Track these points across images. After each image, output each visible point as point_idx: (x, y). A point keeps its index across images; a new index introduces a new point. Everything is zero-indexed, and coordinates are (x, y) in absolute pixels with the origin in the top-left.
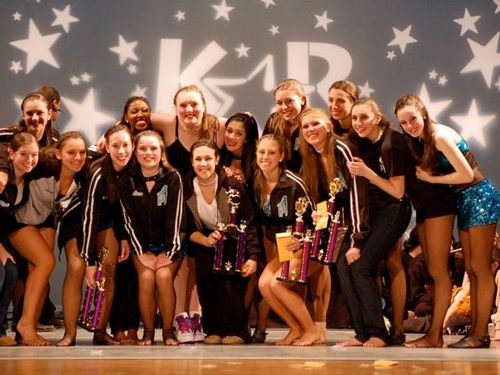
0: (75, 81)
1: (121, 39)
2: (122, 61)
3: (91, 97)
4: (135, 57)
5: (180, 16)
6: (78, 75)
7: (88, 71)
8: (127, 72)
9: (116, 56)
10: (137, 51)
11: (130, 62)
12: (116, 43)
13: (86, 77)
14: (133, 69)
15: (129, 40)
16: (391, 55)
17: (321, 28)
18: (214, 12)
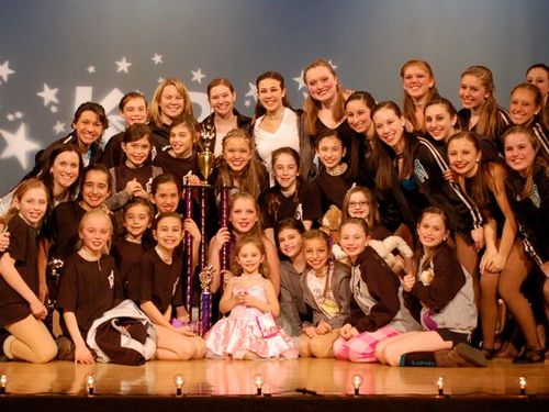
0: (10, 117)
1: (46, 87)
2: (46, 103)
3: (22, 130)
4: (56, 101)
5: (91, 69)
6: (13, 113)
7: (21, 111)
8: (50, 111)
9: (42, 99)
10: (57, 96)
11: (52, 103)
12: (42, 90)
13: (19, 115)
14: (54, 109)
15: (51, 87)
16: (248, 103)
17: (196, 81)
18: (117, 67)
